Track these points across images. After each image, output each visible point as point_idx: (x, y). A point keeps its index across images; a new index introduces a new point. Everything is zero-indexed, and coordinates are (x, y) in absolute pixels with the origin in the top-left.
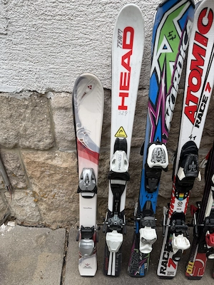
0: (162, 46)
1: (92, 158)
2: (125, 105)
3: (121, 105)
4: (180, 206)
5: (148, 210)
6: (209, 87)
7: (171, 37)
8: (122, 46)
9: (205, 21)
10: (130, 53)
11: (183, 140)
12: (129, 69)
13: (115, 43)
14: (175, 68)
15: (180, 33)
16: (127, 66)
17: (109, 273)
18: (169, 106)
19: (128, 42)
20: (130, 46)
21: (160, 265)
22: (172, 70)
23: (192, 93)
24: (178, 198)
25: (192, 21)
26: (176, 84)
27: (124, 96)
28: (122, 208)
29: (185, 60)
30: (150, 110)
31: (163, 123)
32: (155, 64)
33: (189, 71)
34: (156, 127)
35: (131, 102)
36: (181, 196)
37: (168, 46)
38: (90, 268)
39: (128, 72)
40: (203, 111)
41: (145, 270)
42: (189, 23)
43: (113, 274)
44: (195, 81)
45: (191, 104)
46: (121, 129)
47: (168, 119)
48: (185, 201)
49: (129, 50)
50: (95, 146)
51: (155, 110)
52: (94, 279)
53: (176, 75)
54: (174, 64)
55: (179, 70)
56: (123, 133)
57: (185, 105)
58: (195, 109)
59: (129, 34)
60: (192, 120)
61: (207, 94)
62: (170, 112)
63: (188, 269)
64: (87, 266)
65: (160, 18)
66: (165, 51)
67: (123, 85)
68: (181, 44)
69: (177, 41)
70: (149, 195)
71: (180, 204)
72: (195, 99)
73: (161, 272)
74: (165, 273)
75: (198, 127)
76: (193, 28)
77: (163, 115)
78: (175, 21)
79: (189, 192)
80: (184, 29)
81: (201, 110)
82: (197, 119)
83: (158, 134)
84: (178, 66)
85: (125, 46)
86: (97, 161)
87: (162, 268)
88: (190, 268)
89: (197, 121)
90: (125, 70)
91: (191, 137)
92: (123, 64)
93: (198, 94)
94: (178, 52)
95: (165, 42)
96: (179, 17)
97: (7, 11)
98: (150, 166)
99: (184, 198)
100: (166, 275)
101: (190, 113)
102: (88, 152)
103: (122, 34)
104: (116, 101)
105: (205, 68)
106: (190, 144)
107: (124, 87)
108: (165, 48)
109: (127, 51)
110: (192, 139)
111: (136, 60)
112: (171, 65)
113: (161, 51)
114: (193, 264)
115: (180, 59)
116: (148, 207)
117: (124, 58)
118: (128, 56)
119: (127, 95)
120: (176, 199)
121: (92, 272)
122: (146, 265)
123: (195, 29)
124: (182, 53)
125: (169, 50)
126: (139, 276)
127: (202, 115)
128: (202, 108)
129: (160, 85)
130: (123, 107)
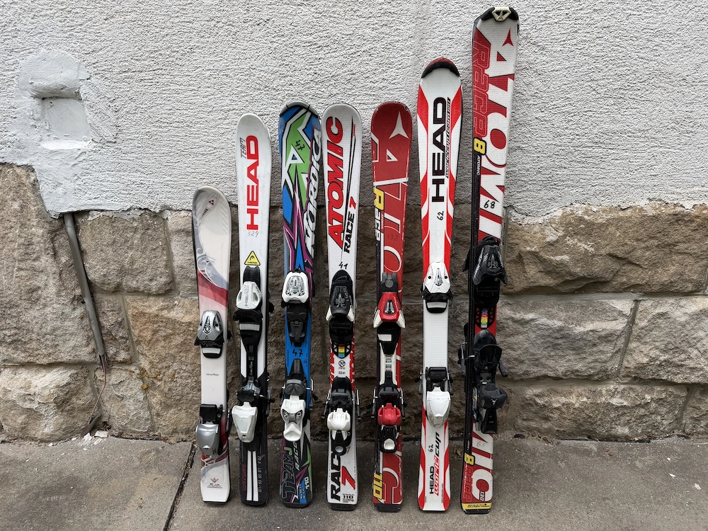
0: (291, 156)
1: (218, 296)
2: (255, 223)
3: (250, 223)
4: (342, 368)
5: (297, 374)
6: (353, 203)
7: (299, 147)
8: (246, 156)
9: (335, 130)
10: (256, 164)
11: (333, 270)
12: (256, 181)
13: (239, 153)
14: (309, 180)
15: (309, 143)
16: (254, 179)
17: (249, 498)
18: (309, 226)
19: (253, 152)
20: (256, 156)
21: (330, 483)
22: (306, 183)
23: (334, 209)
24: (337, 354)
25: (320, 130)
26: (312, 198)
27: (252, 212)
28: (260, 371)
29: (321, 172)
30: (286, 230)
31: (304, 246)
32: (285, 176)
33: (327, 184)
34: (295, 251)
35: (262, 219)
36: (342, 350)
37: (297, 156)
38: (218, 486)
39: (255, 185)
40: (351, 232)
41: (307, 491)
42: (316, 133)
43: (256, 499)
44: (335, 195)
45: (336, 223)
46: (252, 255)
47: (310, 242)
48: (348, 360)
49: (254, 161)
50: (222, 279)
51: (292, 230)
52: (225, 509)
53: (311, 189)
54: (307, 176)
55: (314, 183)
56: (254, 260)
57: (328, 225)
58: (340, 229)
59: (252, 143)
60: (340, 243)
61: (354, 211)
62: (310, 233)
63: (375, 488)
64: (214, 484)
65: (283, 128)
66: (294, 162)
67: (251, 199)
68: (312, 154)
69: (306, 152)
70: (297, 350)
71: (342, 365)
72: (339, 218)
73: (334, 496)
74: (338, 498)
75: (348, 251)
76: (323, 137)
77: (302, 236)
78: (300, 130)
79: (351, 345)
80: (312, 139)
81: (348, 231)
82: (345, 241)
83: (299, 261)
84: (312, 177)
85: (250, 156)
86: (224, 301)
87: (333, 487)
88: (377, 486)
89: (346, 244)
90: (252, 183)
91: (341, 265)
92: (249, 176)
93: (341, 211)
94: (310, 162)
95: (293, 152)
96: (303, 126)
97: (117, 119)
98: (285, 300)
99: (346, 354)
100: (341, 502)
101: (336, 233)
102: (213, 287)
103: (245, 144)
104: (244, 219)
105: (345, 180)
106: (342, 275)
107: (253, 202)
108: (294, 158)
109: (253, 161)
110: (344, 268)
111: (264, 170)
112: (304, 177)
113: (290, 161)
114: (380, 477)
115: (314, 171)
116: (297, 370)
117: (250, 169)
118: (254, 166)
119: (256, 211)
120: (335, 356)
121: (222, 495)
122: (306, 481)
123: (326, 138)
124: (315, 163)
125: (299, 161)
126: (298, 505)
127: (350, 236)
128: (350, 228)
129: (293, 200)
130: (252, 227)
